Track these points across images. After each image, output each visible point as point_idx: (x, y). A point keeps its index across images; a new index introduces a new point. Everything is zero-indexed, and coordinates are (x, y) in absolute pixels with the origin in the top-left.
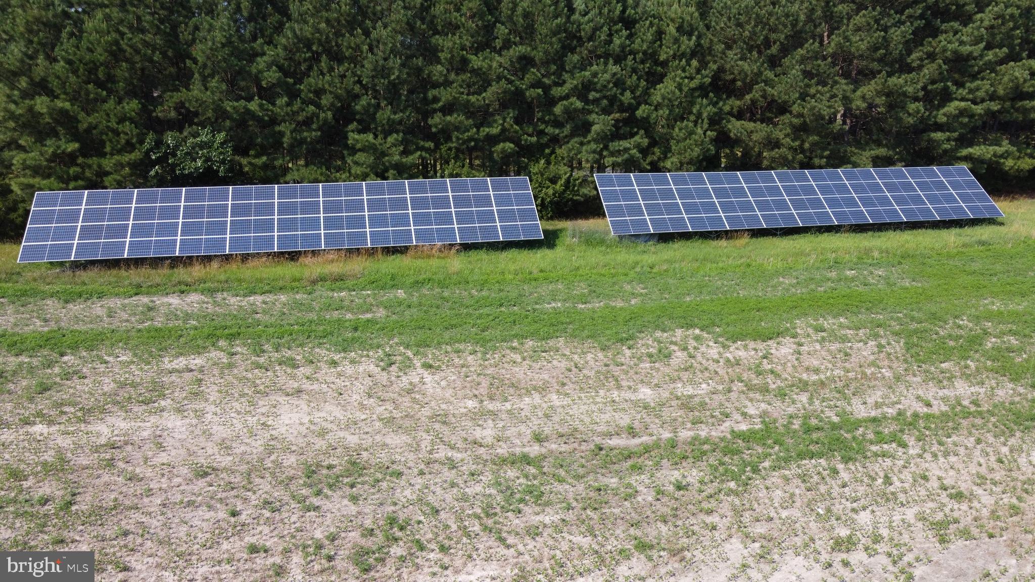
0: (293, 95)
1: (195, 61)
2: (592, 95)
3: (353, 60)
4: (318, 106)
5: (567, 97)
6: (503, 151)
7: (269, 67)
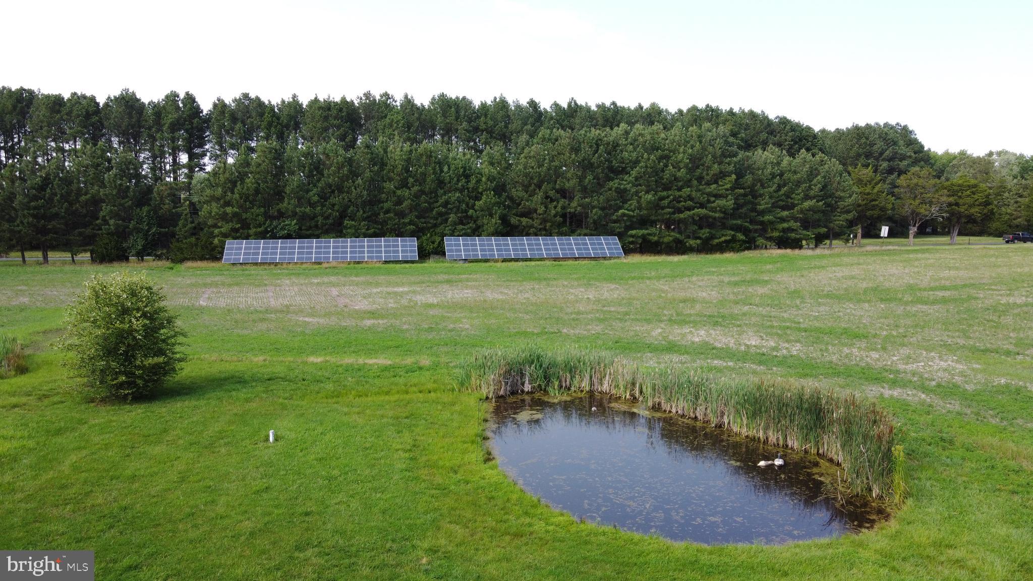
0: (323, 206)
1: (286, 193)
2: (449, 206)
3: (348, 192)
4: (333, 210)
5: (439, 207)
6: (410, 229)
7: (314, 195)
